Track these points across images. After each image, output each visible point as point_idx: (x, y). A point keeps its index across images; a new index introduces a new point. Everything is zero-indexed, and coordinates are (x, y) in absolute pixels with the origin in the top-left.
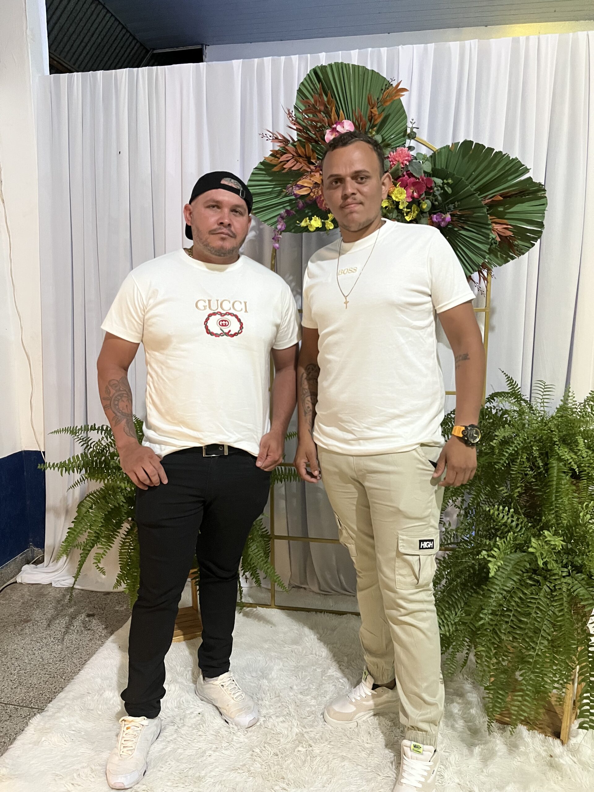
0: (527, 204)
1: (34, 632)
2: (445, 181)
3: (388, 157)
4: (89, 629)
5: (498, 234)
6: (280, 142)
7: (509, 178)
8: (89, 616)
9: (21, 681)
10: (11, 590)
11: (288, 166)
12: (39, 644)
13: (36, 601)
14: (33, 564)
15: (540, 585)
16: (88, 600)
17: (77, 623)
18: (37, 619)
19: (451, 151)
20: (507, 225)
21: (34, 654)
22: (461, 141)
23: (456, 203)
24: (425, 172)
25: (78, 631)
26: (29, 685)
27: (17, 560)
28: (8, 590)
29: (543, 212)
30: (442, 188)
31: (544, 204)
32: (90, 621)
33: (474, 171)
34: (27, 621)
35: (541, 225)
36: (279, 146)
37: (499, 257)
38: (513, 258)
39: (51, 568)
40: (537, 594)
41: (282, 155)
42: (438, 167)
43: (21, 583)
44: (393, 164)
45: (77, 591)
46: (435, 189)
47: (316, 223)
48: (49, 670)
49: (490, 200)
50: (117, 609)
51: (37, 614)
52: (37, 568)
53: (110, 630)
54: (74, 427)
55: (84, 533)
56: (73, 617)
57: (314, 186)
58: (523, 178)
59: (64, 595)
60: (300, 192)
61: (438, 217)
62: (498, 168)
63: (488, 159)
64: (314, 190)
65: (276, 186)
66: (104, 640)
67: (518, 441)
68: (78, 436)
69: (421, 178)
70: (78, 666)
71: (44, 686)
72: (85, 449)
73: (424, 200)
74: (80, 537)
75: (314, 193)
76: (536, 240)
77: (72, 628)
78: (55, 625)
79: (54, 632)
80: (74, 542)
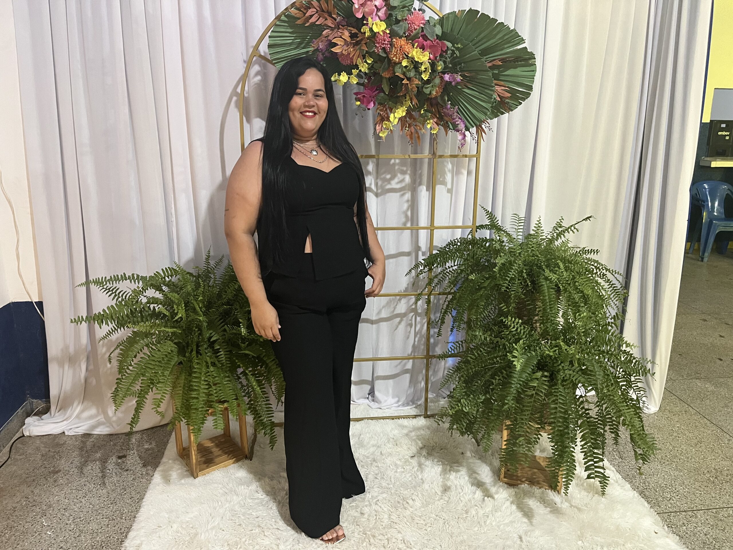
0: (519, 69)
3: (406, 19)
5: (499, 95)
7: (506, 46)
8: (120, 457)
9: (81, 528)
10: (22, 444)
11: (312, 20)
12: (81, 492)
13: (55, 452)
14: (35, 415)
16: (112, 443)
17: (111, 465)
18: (66, 469)
19: (457, 17)
20: (505, 87)
22: (467, 10)
23: (463, 65)
25: (116, 473)
26: (92, 531)
27: (19, 414)
28: (18, 445)
29: (532, 77)
30: (453, 51)
31: (533, 71)
32: (124, 462)
33: (476, 37)
35: (530, 88)
38: (503, 113)
39: (59, 416)
41: (307, 10)
42: (445, 30)
43: (30, 436)
44: (411, 26)
45: (95, 436)
47: (344, 78)
48: (105, 514)
49: (490, 64)
50: (146, 447)
51: (63, 464)
52: (42, 420)
53: (149, 468)
54: (102, 278)
55: (136, 382)
56: (104, 461)
57: (345, 44)
58: (519, 47)
59: (84, 442)
60: (334, 50)
61: (451, 78)
62: (498, 37)
63: (491, 28)
64: (345, 48)
65: (296, 38)
66: (149, 478)
67: (515, 267)
68: (103, 286)
69: (435, 41)
70: (133, 505)
71: (107, 529)
72: (113, 300)
73: (438, 62)
74: (133, 386)
75: (346, 50)
76: (524, 100)
77: (108, 471)
78: (89, 471)
79: (92, 479)
80: (127, 391)
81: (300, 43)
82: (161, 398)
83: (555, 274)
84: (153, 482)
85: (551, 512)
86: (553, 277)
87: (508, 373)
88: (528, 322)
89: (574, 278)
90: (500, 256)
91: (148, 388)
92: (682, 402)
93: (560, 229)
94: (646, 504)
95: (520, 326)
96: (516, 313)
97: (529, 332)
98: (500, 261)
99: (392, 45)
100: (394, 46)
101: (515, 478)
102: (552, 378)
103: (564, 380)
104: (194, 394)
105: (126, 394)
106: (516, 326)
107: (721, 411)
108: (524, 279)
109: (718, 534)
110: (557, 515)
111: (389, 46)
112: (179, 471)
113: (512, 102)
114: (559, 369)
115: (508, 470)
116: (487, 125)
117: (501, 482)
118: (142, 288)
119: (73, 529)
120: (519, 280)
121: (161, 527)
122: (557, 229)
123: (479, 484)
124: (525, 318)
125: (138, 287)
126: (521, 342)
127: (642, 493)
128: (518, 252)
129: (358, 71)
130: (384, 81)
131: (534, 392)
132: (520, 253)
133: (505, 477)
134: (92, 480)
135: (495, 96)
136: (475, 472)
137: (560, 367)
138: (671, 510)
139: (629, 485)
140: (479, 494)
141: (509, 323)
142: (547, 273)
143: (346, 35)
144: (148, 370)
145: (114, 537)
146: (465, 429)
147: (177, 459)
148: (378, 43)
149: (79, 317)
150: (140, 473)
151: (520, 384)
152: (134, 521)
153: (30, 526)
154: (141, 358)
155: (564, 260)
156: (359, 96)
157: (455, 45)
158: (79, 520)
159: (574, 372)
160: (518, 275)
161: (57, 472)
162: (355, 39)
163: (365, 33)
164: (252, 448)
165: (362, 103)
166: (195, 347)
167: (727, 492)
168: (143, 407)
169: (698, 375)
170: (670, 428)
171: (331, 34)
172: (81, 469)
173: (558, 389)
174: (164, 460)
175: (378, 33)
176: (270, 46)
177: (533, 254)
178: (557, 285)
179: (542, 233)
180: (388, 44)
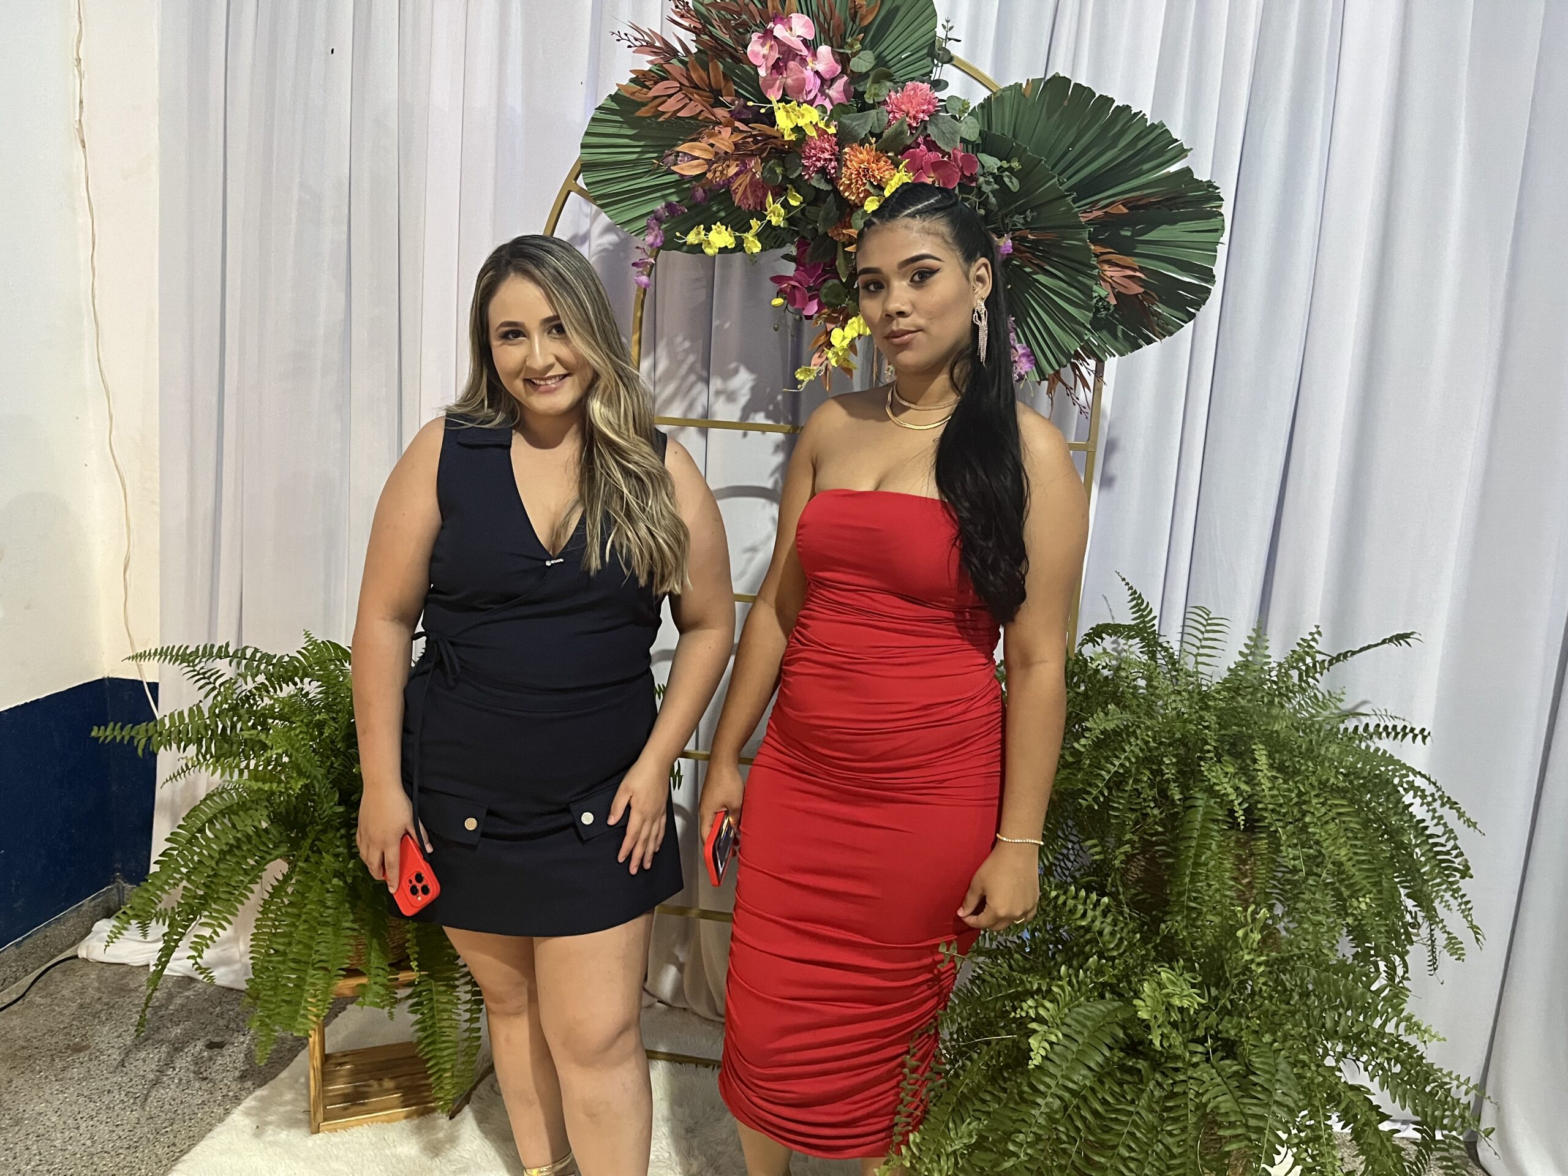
0: (1181, 226)
1: (88, 1076)
2: (1005, 165)
3: (885, 103)
4: (206, 1079)
6: (656, 53)
7: (1146, 167)
8: (211, 1046)
10: (63, 974)
11: (670, 106)
12: (92, 1105)
13: (108, 1004)
15: (1141, 1081)
17: (183, 1062)
18: (101, 1046)
19: (1024, 95)
20: (1134, 270)
22: (1048, 77)
24: (963, 140)
25: (180, 1080)
27: (84, 908)
29: (1213, 247)
30: (998, 179)
31: (1216, 230)
32: (211, 1059)
33: (1072, 145)
34: (78, 1049)
35: (1210, 277)
36: (651, 62)
37: (1120, 335)
38: (1149, 341)
40: (1133, 1102)
41: (656, 83)
42: (996, 130)
44: (895, 117)
46: (981, 179)
47: (720, 237)
49: (1100, 213)
51: (103, 1035)
56: (177, 1048)
57: (716, 158)
58: (1174, 168)
62: (1122, 143)
63: (1102, 122)
64: (717, 166)
67: (1134, 747)
68: (194, 666)
75: (716, 172)
76: (1196, 305)
77: (170, 1072)
78: (136, 1063)
79: (131, 1080)
93: (1310, 661)
99: (839, 159)
100: (846, 164)
111: (833, 164)
113: (1170, 310)
120: (1137, 781)
122: (1300, 659)
129: (761, 224)
130: (841, 251)
134: (130, 1084)
142: (1214, 773)
143: (726, 136)
148: (810, 158)
156: (783, 286)
160: (1137, 769)
165: (790, 301)
172: (127, 1053)
180: (831, 160)
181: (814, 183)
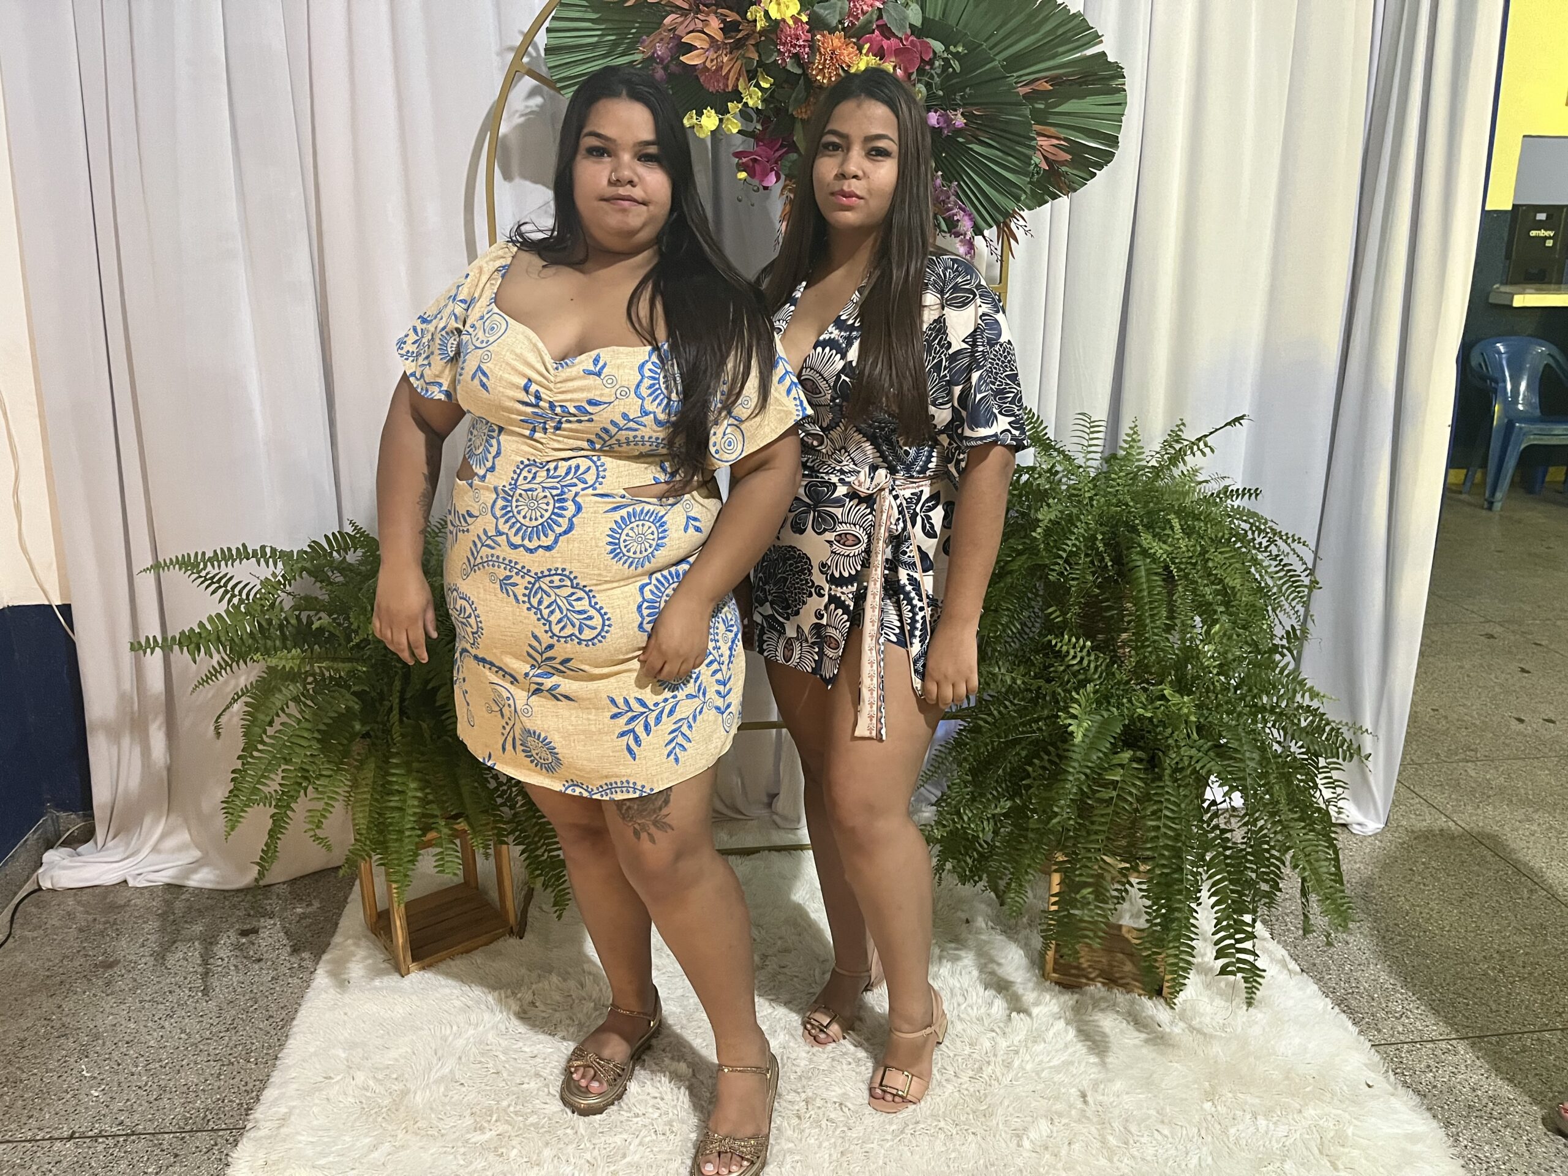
0: (1089, 99)
4: (260, 960)
5: (1044, 156)
7: (1061, 49)
8: (244, 933)
9: (162, 1083)
10: (37, 906)
12: (162, 1006)
13: (107, 922)
14: (65, 844)
17: (223, 950)
18: (130, 957)
20: (1058, 138)
21: (163, 1027)
23: (967, 90)
24: (912, 27)
25: (236, 966)
26: (184, 1089)
27: (29, 842)
28: (29, 907)
29: (1118, 118)
30: (947, 63)
31: (1119, 104)
32: (253, 944)
33: (998, 29)
35: (1114, 141)
38: (1054, 197)
39: (116, 849)
42: (930, 15)
43: (54, 890)
47: (709, 121)
48: (212, 1052)
49: (1027, 89)
50: (299, 910)
51: (124, 947)
52: (79, 855)
53: (304, 955)
54: (196, 554)
55: (272, 776)
56: (209, 942)
57: (711, 46)
58: (1090, 52)
59: (168, 903)
60: (688, 59)
61: (941, 119)
62: (1044, 30)
63: (1028, 11)
64: (712, 54)
65: (605, 32)
66: (305, 975)
67: (1080, 529)
68: (199, 572)
69: (907, 39)
70: (273, 1032)
71: (217, 1084)
72: (221, 601)
73: (914, 85)
74: (265, 784)
75: (712, 61)
76: (1100, 167)
77: (219, 962)
78: (180, 963)
79: (185, 978)
80: (253, 793)
81: (615, 44)
82: (324, 809)
83: (1165, 542)
84: (314, 985)
85: (1147, 1041)
86: (1159, 549)
87: (1060, 752)
88: (1106, 647)
89: (1204, 551)
90: (1048, 505)
91: (297, 787)
92: (1433, 811)
93: (1178, 446)
94: (1349, 1024)
95: (1089, 654)
96: (1081, 626)
97: (1107, 666)
98: (1045, 515)
99: (813, 46)
100: (819, 50)
101: (1073, 971)
102: (1152, 763)
103: (1176, 770)
104: (394, 801)
105: (249, 799)
106: (1079, 655)
107: (1517, 830)
108: (1099, 554)
109: (1501, 1087)
110: (1162, 1047)
111: (807, 50)
112: (370, 961)
113: (1075, 172)
114: (1169, 746)
115: (1061, 957)
116: (1022, 222)
117: (1046, 980)
118: (283, 576)
119: (146, 1085)
120: (1087, 555)
121: (330, 1078)
122: (1171, 446)
123: (1001, 986)
124: (1100, 637)
125: (274, 575)
126: (1090, 687)
127: (1343, 1004)
128: (1087, 495)
129: (740, 106)
130: (798, 126)
131: (1114, 794)
132: (1091, 499)
133: (1055, 971)
134: (187, 981)
135: (1037, 159)
136: (992, 961)
137: (1170, 741)
138: (1402, 1038)
139: (1316, 987)
140: (999, 1006)
141: (1065, 648)
142: (1146, 539)
143: (714, 25)
144: (297, 750)
145: (230, 1101)
146: (971, 871)
147: (366, 936)
148: (784, 44)
149: (147, 638)
150: (288, 965)
151: (1085, 774)
152: (274, 1065)
153: (55, 1078)
154: (282, 724)
155: (1182, 513)
156: (744, 160)
157: (952, 48)
158: (157, 1065)
159: (1199, 751)
160: (1085, 545)
161: (111, 966)
162: (733, 34)
163: (755, 21)
164: (524, 912)
165: (752, 174)
166: (397, 700)
167: (1522, 1001)
168: (286, 828)
169: (1472, 753)
170: (1407, 867)
171: (682, 23)
172: (160, 957)
173: (1163, 787)
174: (337, 939)
175: (784, 20)
176: (548, 50)
177: (1119, 501)
178: (1166, 568)
179: (1139, 454)
180: (804, 46)
181: (789, 68)
